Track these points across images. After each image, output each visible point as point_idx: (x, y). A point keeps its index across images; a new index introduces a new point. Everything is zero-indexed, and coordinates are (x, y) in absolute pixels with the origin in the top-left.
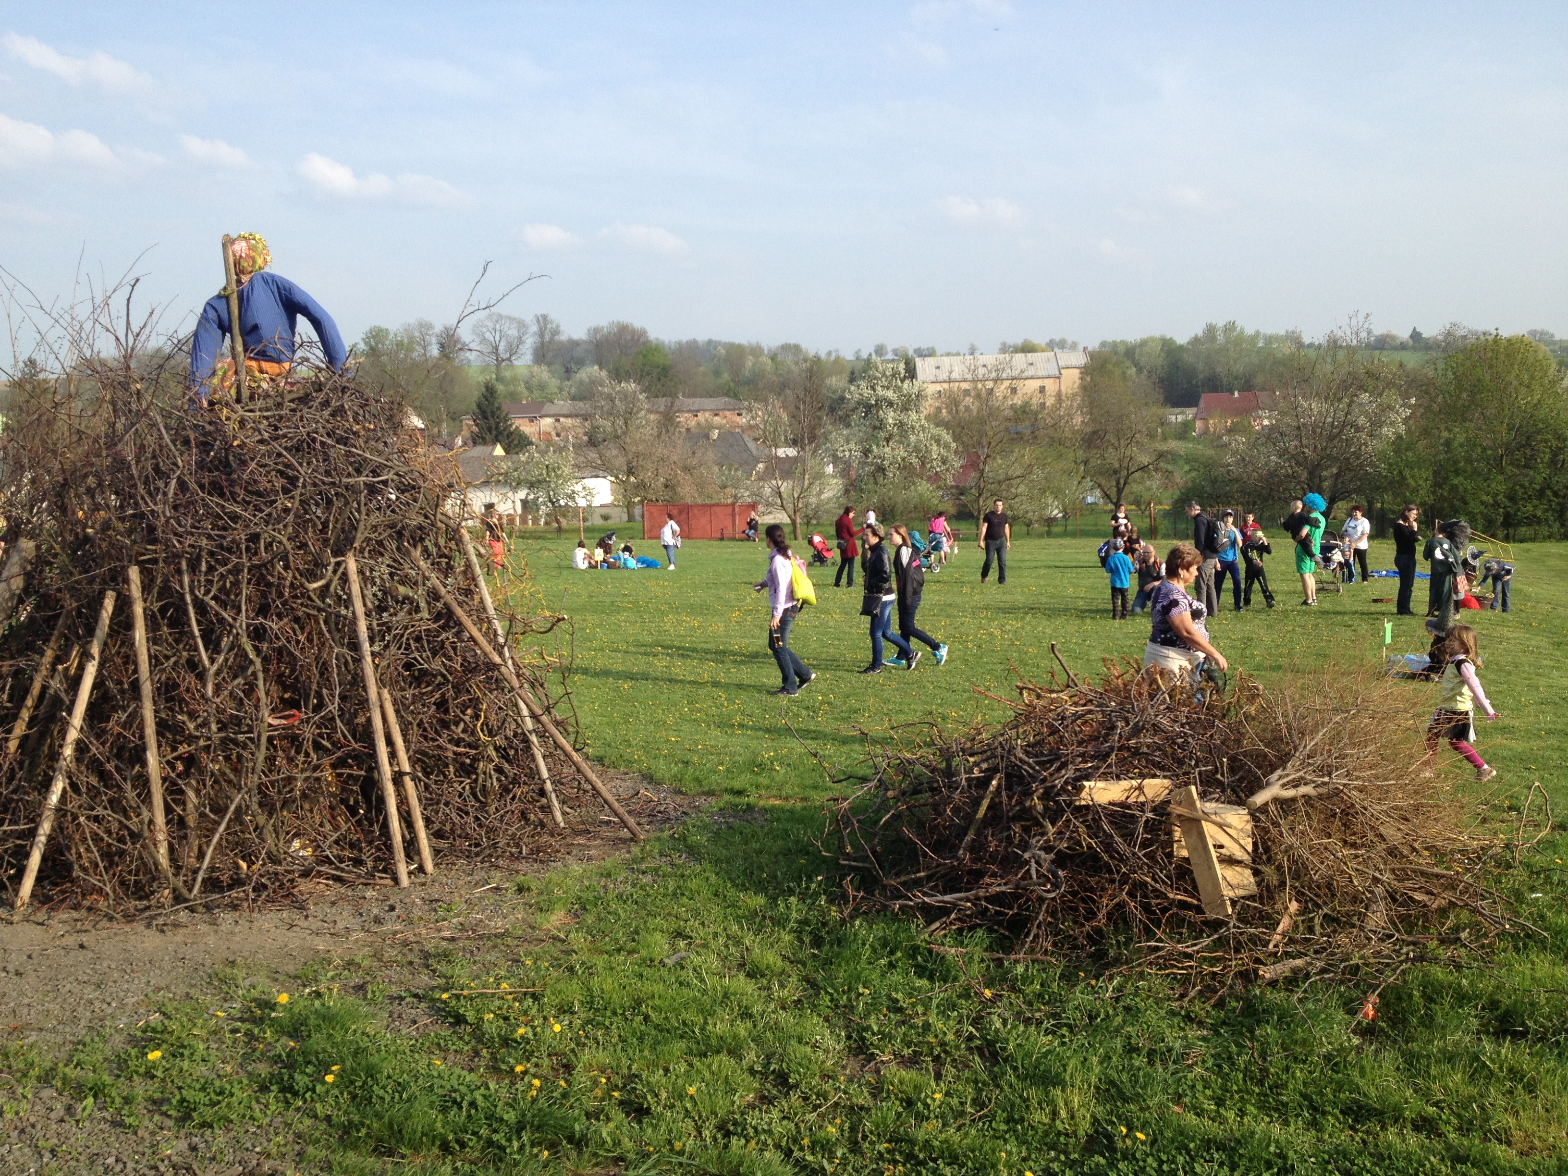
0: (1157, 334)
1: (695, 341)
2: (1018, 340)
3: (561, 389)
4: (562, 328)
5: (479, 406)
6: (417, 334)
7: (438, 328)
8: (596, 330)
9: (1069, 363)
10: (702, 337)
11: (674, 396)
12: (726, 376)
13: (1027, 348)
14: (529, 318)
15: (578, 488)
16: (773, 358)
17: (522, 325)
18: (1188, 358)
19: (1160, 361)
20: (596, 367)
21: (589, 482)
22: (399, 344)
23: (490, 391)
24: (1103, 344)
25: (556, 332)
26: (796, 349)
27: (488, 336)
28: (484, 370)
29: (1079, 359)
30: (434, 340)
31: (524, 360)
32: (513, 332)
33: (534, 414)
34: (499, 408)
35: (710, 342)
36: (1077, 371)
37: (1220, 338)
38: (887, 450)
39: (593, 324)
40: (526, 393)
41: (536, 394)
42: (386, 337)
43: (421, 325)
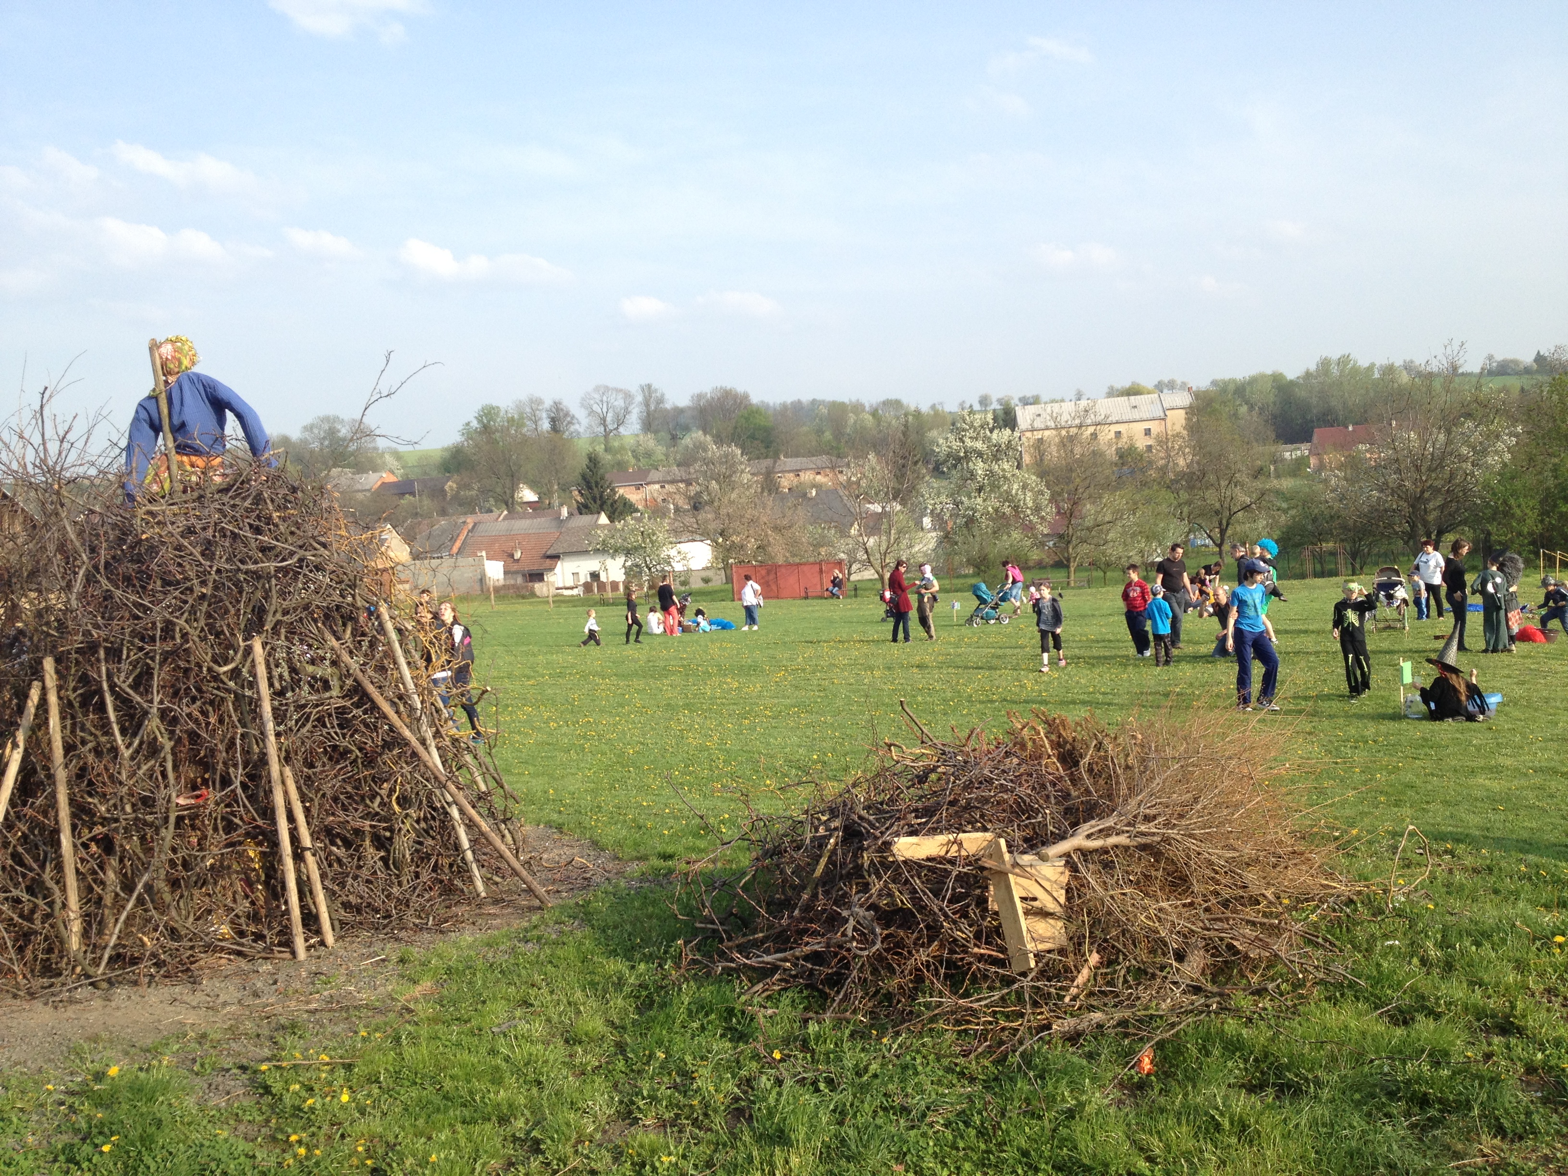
0: (1269, 372)
1: (799, 402)
2: (1125, 383)
3: (667, 456)
4: (667, 397)
5: (584, 477)
6: (528, 410)
7: (548, 403)
8: (700, 396)
9: (1174, 405)
10: (806, 397)
11: (776, 457)
12: (828, 435)
13: (1132, 391)
14: (634, 388)
15: (673, 553)
16: (874, 413)
17: (628, 396)
18: (1301, 393)
19: (1271, 398)
20: (700, 433)
21: (683, 547)
22: (511, 420)
23: (593, 461)
24: (1214, 383)
25: (660, 401)
26: (896, 404)
27: (596, 408)
28: (593, 441)
29: (1185, 399)
30: (544, 415)
31: (632, 428)
32: (620, 403)
33: (640, 480)
34: (602, 478)
35: (814, 401)
36: (1183, 412)
37: (1335, 370)
38: (979, 500)
39: (697, 391)
40: (633, 461)
41: (643, 462)
42: (497, 414)
43: (531, 401)
